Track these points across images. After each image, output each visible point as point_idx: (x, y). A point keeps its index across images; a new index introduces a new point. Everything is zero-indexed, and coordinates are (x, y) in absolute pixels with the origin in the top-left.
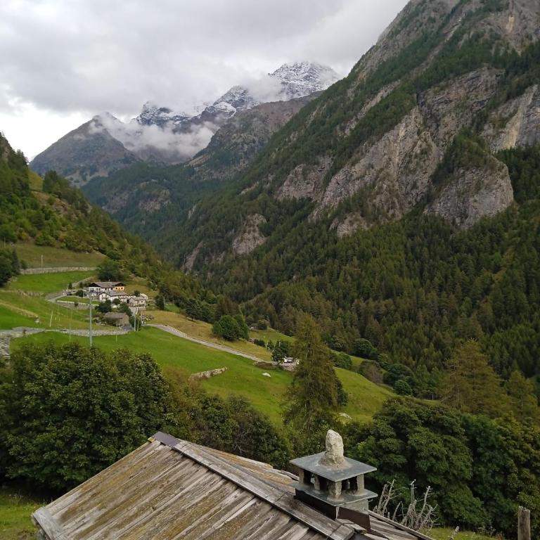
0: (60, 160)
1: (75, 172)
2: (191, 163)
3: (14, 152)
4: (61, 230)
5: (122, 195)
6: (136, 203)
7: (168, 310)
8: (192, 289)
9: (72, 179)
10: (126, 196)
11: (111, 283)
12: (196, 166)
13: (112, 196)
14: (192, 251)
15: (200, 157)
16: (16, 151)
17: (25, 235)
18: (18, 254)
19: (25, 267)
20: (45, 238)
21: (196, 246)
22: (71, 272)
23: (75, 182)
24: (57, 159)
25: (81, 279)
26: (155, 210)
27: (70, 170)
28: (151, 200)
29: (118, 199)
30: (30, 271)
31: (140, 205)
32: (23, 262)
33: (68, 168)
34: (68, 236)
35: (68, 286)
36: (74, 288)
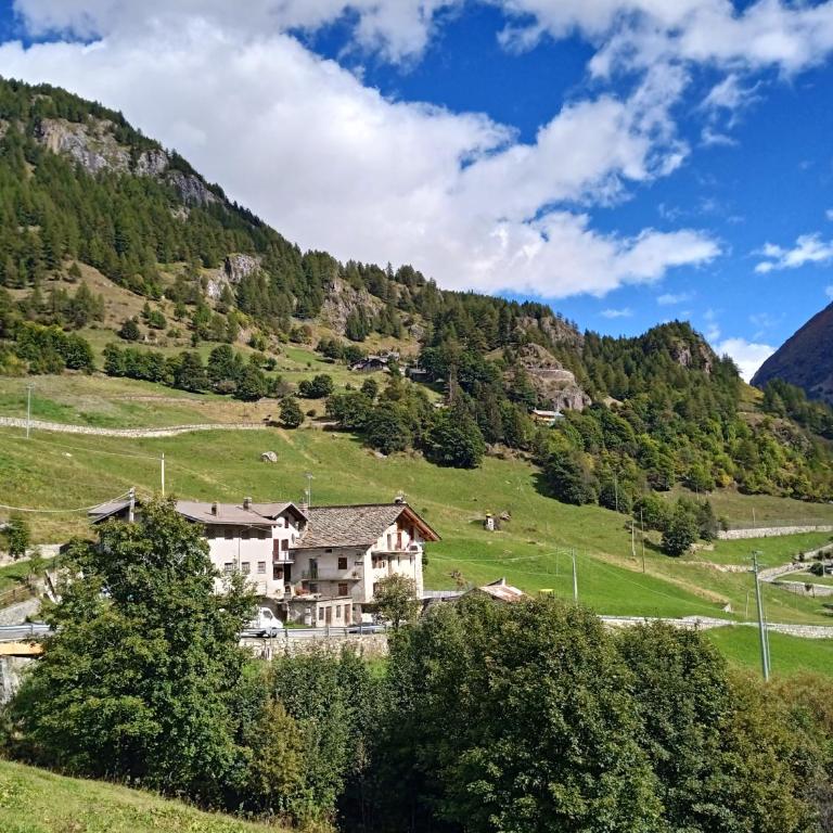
3: (718, 359)
4: (784, 467)
9: (821, 390)
16: (721, 357)
17: (727, 479)
18: (714, 509)
19: (725, 529)
20: (759, 482)
22: (803, 534)
23: (827, 393)
24: (795, 363)
25: (822, 546)
30: (734, 534)
32: (721, 520)
34: (795, 476)
35: (798, 558)
36: (808, 561)
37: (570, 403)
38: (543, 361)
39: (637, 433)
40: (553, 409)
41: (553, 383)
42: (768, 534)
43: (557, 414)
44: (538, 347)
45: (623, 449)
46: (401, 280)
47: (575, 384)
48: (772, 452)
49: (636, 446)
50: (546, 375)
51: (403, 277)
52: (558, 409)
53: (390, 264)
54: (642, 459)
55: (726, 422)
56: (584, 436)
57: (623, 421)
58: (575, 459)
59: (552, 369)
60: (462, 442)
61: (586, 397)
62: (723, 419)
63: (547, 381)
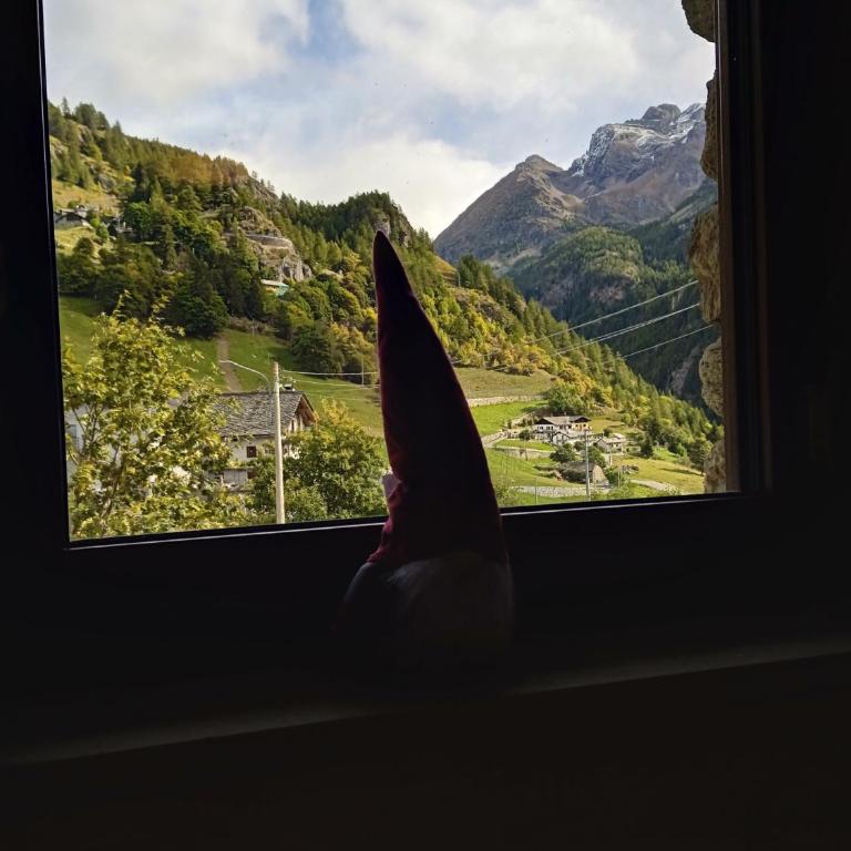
0: (470, 238)
1: (493, 254)
2: (672, 218)
3: (415, 233)
4: (490, 342)
5: (564, 282)
6: (586, 292)
7: (659, 459)
8: (690, 423)
10: (569, 282)
11: (568, 418)
12: (681, 223)
13: (548, 284)
14: (681, 361)
15: (688, 207)
16: (418, 231)
20: (470, 356)
21: (688, 354)
22: (508, 404)
24: (466, 238)
25: (522, 415)
26: (617, 300)
27: (485, 251)
28: (609, 285)
29: (557, 288)
31: (592, 294)
33: (483, 248)
34: (500, 350)
35: (506, 425)
36: (515, 428)
37: (291, 273)
38: (262, 227)
39: (362, 307)
40: (276, 280)
41: (272, 251)
42: (481, 404)
43: (281, 284)
44: (255, 212)
45: (352, 323)
46: (81, 119)
47: (294, 253)
48: (480, 327)
49: (363, 319)
50: (265, 242)
51: (83, 116)
52: (281, 278)
53: (65, 100)
54: (369, 332)
55: (439, 297)
56: (313, 309)
57: (350, 295)
58: (323, 334)
59: (270, 236)
60: (206, 313)
61: (307, 267)
62: (436, 296)
63: (267, 248)
